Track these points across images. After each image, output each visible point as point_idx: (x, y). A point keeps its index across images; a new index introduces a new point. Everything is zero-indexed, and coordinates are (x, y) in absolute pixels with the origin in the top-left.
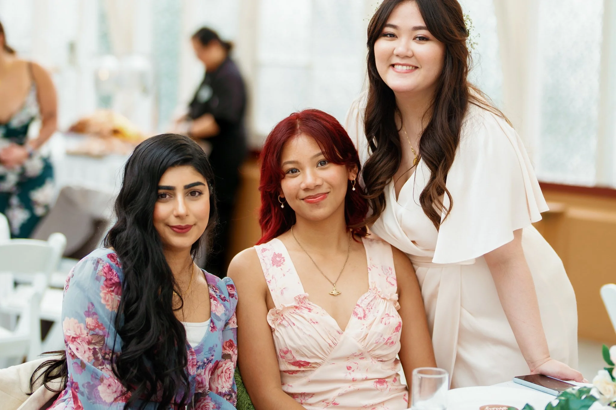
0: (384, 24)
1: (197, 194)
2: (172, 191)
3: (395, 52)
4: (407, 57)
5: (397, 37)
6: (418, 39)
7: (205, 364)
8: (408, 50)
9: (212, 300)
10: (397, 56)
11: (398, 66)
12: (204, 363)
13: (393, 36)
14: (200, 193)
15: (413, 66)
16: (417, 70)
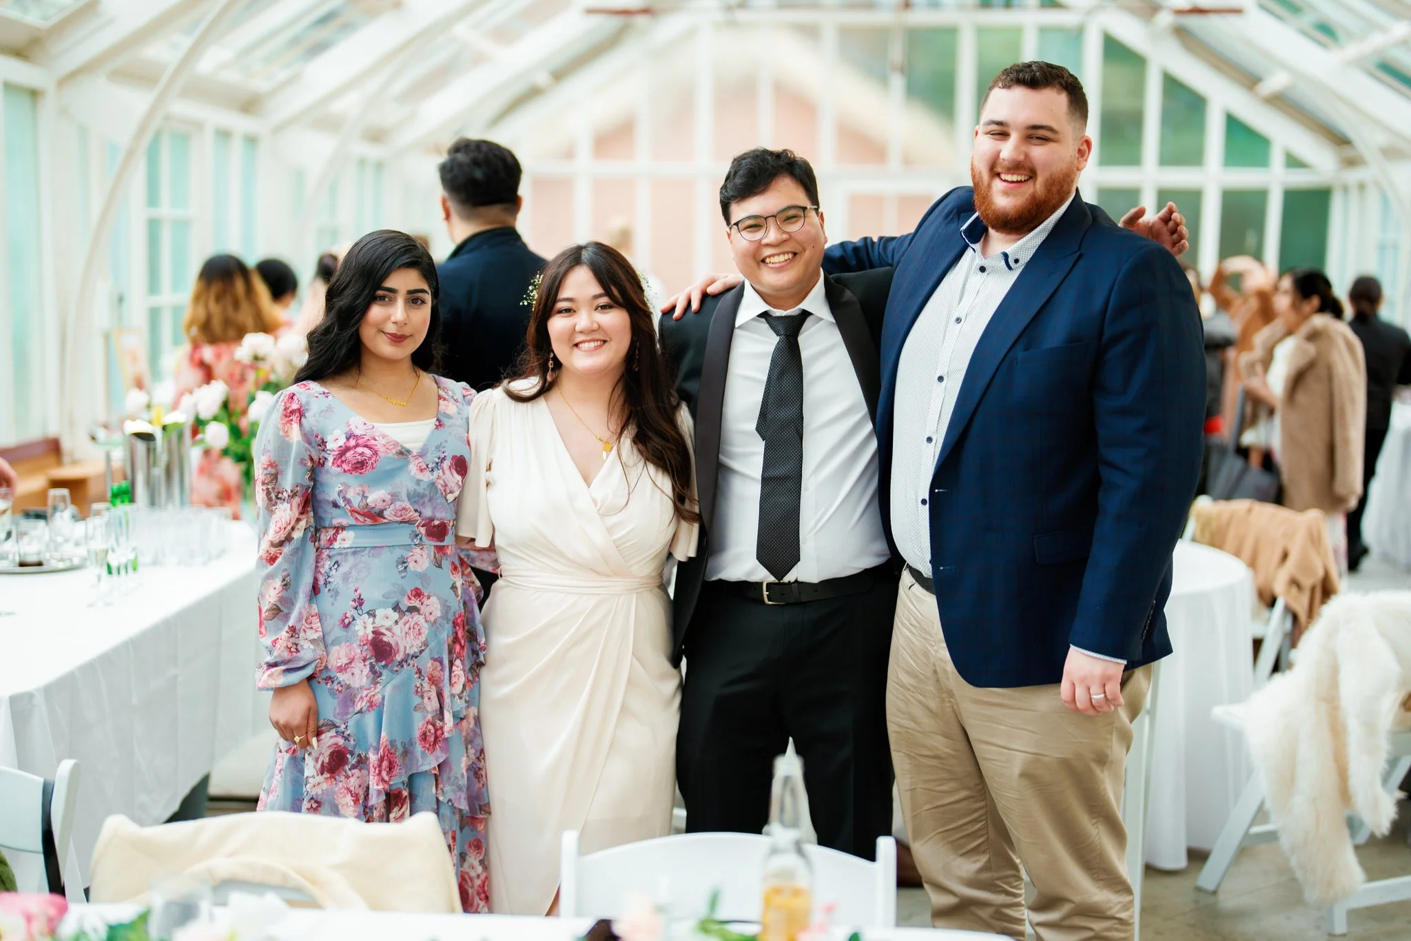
0: (555, 301)
1: (419, 302)
2: (393, 294)
3: (577, 328)
4: (593, 331)
5: (575, 311)
6: (599, 308)
7: (439, 464)
8: (592, 322)
9: (441, 401)
10: (581, 332)
11: (583, 344)
12: (437, 463)
13: (568, 310)
14: (423, 302)
15: (601, 341)
16: (606, 344)
